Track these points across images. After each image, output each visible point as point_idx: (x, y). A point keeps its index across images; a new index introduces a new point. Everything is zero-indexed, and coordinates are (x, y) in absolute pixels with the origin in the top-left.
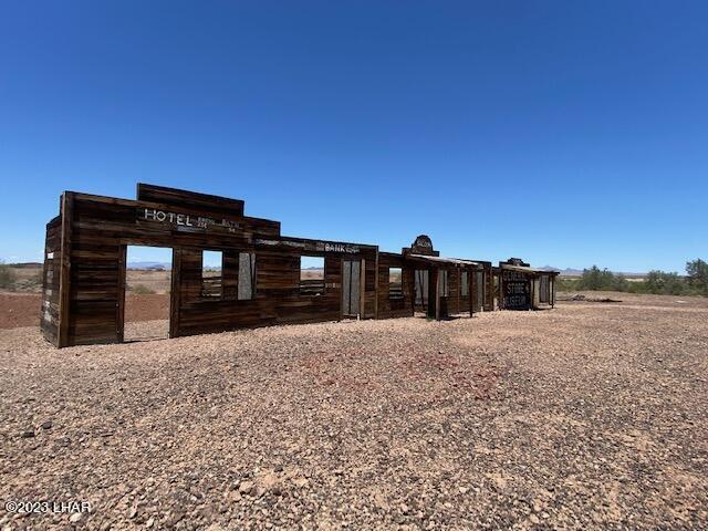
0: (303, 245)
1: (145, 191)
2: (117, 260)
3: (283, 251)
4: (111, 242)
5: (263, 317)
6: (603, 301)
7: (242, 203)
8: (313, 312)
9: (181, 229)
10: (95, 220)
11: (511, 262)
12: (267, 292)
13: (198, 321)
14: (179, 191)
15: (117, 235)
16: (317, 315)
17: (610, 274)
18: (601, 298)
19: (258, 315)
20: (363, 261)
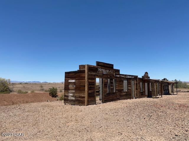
0: (124, 76)
1: (98, 63)
2: (94, 82)
3: (121, 78)
4: (93, 77)
5: (118, 97)
6: (187, 92)
7: (113, 65)
8: (126, 96)
9: (104, 73)
10: (91, 72)
11: (164, 79)
12: (118, 90)
13: (107, 98)
14: (103, 63)
15: (94, 76)
16: (127, 97)
17: (181, 82)
18: (186, 91)
19: (117, 97)
20: (135, 81)
